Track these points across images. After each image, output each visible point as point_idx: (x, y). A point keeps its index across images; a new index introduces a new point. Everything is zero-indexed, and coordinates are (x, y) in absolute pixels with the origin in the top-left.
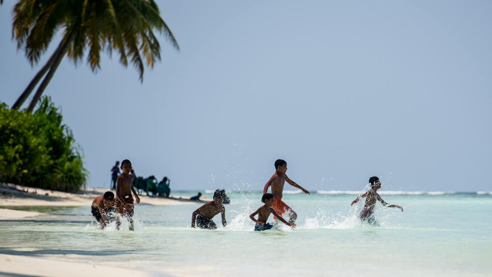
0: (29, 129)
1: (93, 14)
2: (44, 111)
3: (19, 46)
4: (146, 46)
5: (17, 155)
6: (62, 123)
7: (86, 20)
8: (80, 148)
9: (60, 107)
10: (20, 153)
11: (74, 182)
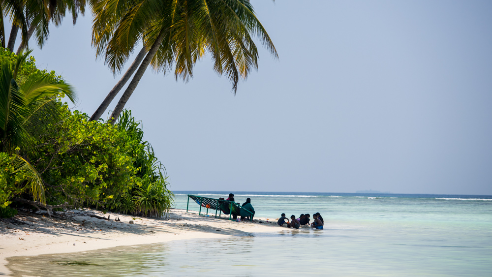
0: (115, 145)
1: (184, 14)
2: (124, 127)
3: (98, 52)
4: (240, 51)
5: (101, 177)
6: (143, 140)
7: (176, 21)
8: (162, 167)
9: (141, 122)
10: (103, 174)
11: (158, 207)
